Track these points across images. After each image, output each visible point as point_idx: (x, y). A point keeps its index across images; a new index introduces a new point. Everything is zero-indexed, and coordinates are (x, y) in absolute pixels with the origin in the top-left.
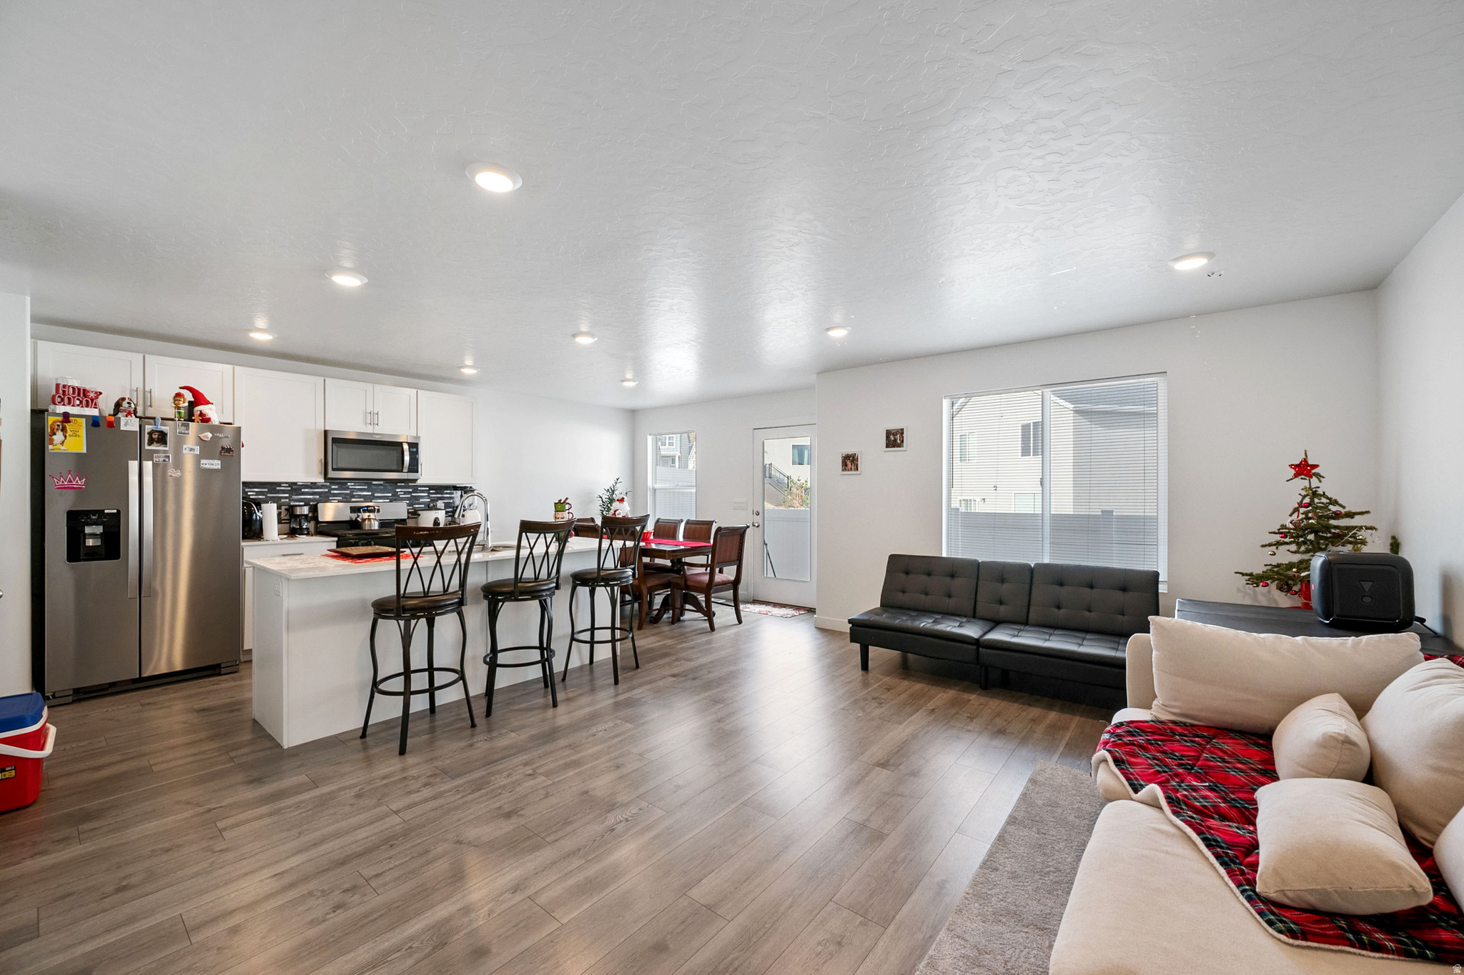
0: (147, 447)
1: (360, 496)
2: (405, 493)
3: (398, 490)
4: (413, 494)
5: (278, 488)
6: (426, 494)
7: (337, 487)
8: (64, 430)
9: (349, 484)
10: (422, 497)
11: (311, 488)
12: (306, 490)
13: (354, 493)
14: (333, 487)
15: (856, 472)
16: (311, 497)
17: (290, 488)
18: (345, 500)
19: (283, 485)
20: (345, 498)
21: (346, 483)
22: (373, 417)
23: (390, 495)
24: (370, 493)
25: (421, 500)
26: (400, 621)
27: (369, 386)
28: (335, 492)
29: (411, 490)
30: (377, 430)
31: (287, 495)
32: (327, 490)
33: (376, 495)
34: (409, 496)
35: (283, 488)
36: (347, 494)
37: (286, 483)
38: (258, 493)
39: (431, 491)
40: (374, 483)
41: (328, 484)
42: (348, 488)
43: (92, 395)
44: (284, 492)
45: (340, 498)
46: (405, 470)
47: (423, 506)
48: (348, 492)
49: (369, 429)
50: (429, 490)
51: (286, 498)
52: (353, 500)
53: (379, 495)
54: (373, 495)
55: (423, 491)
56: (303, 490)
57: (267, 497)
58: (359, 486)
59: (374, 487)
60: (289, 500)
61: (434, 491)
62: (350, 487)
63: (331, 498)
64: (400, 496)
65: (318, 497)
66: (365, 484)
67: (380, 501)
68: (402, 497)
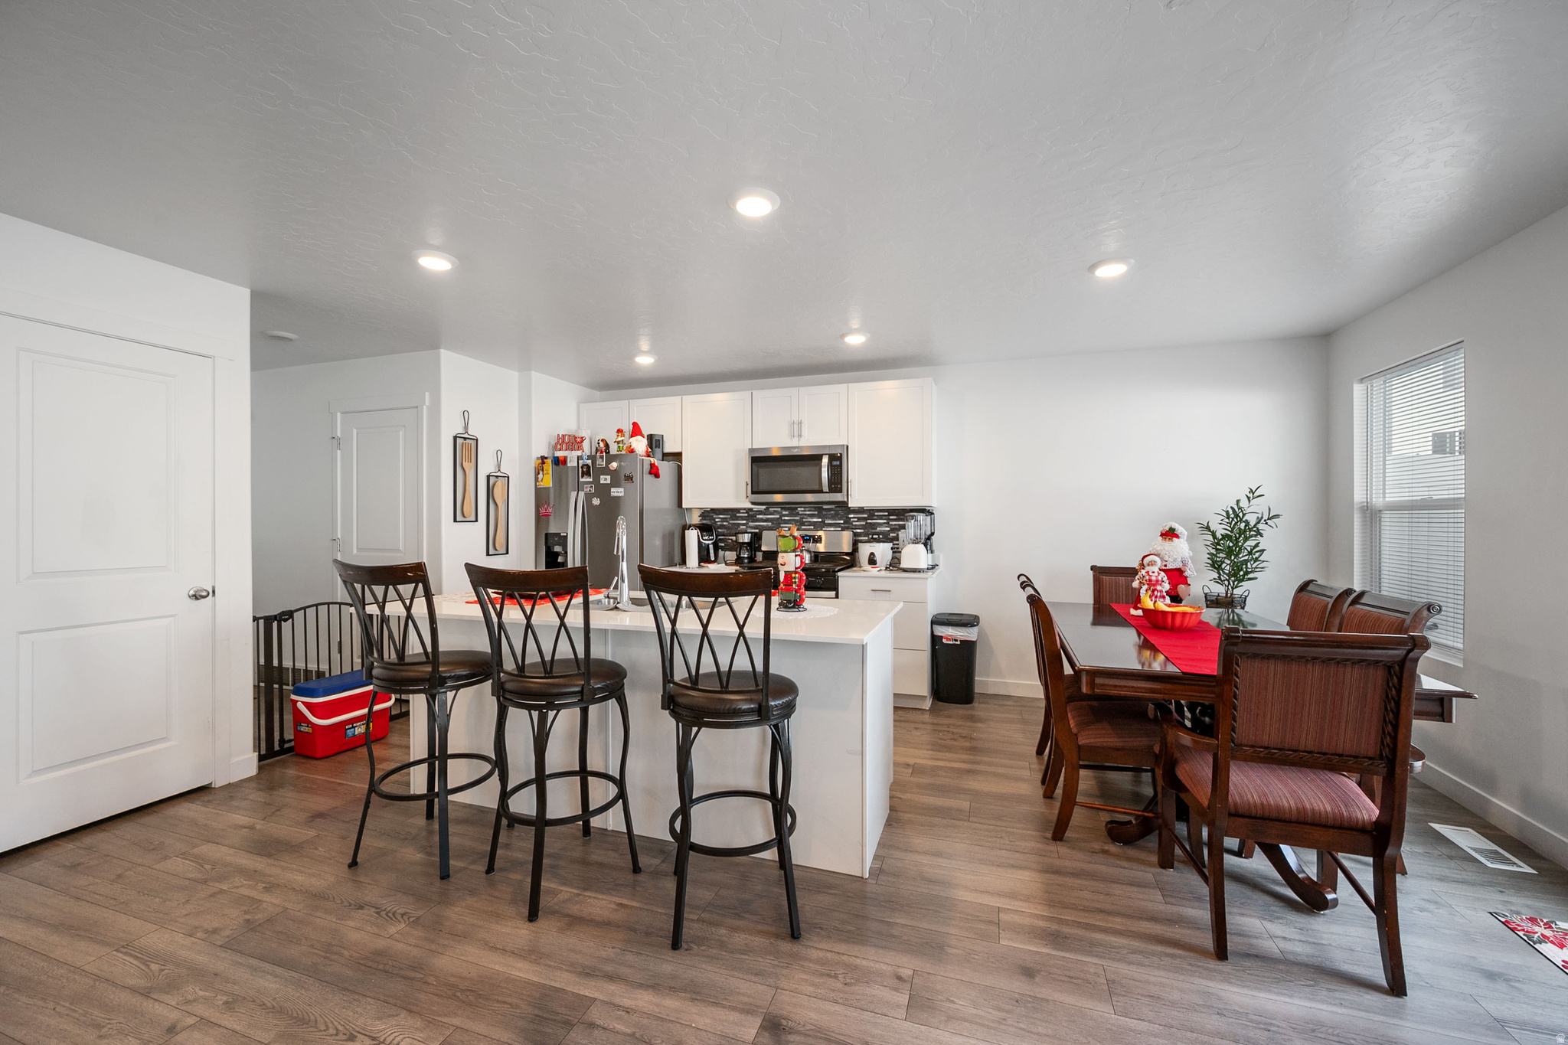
0: (581, 480)
1: (811, 523)
2: (859, 519)
3: (850, 516)
4: (868, 521)
5: (738, 515)
6: (885, 521)
7: (787, 513)
8: (543, 470)
9: (799, 509)
10: (880, 525)
11: (765, 515)
12: (761, 516)
13: (804, 520)
14: (784, 513)
17: (746, 515)
21: (797, 508)
22: (798, 426)
23: (842, 522)
24: (820, 520)
27: (793, 391)
28: (786, 518)
29: (866, 516)
30: (804, 442)
31: (745, 522)
32: (778, 516)
37: (744, 509)
38: (723, 520)
39: (891, 517)
40: (825, 507)
41: (779, 509)
42: (798, 514)
43: (579, 440)
44: (742, 518)
46: (826, 488)
48: (799, 518)
49: (794, 443)
50: (889, 515)
51: (743, 524)
52: (803, 527)
53: (830, 522)
54: (823, 522)
55: (880, 517)
56: (758, 516)
57: (729, 523)
58: (809, 511)
59: (824, 513)
60: (747, 527)
61: (895, 517)
62: (800, 513)
63: (782, 525)
64: (854, 523)
65: (770, 524)
66: (816, 509)
67: (832, 529)
68: (856, 525)
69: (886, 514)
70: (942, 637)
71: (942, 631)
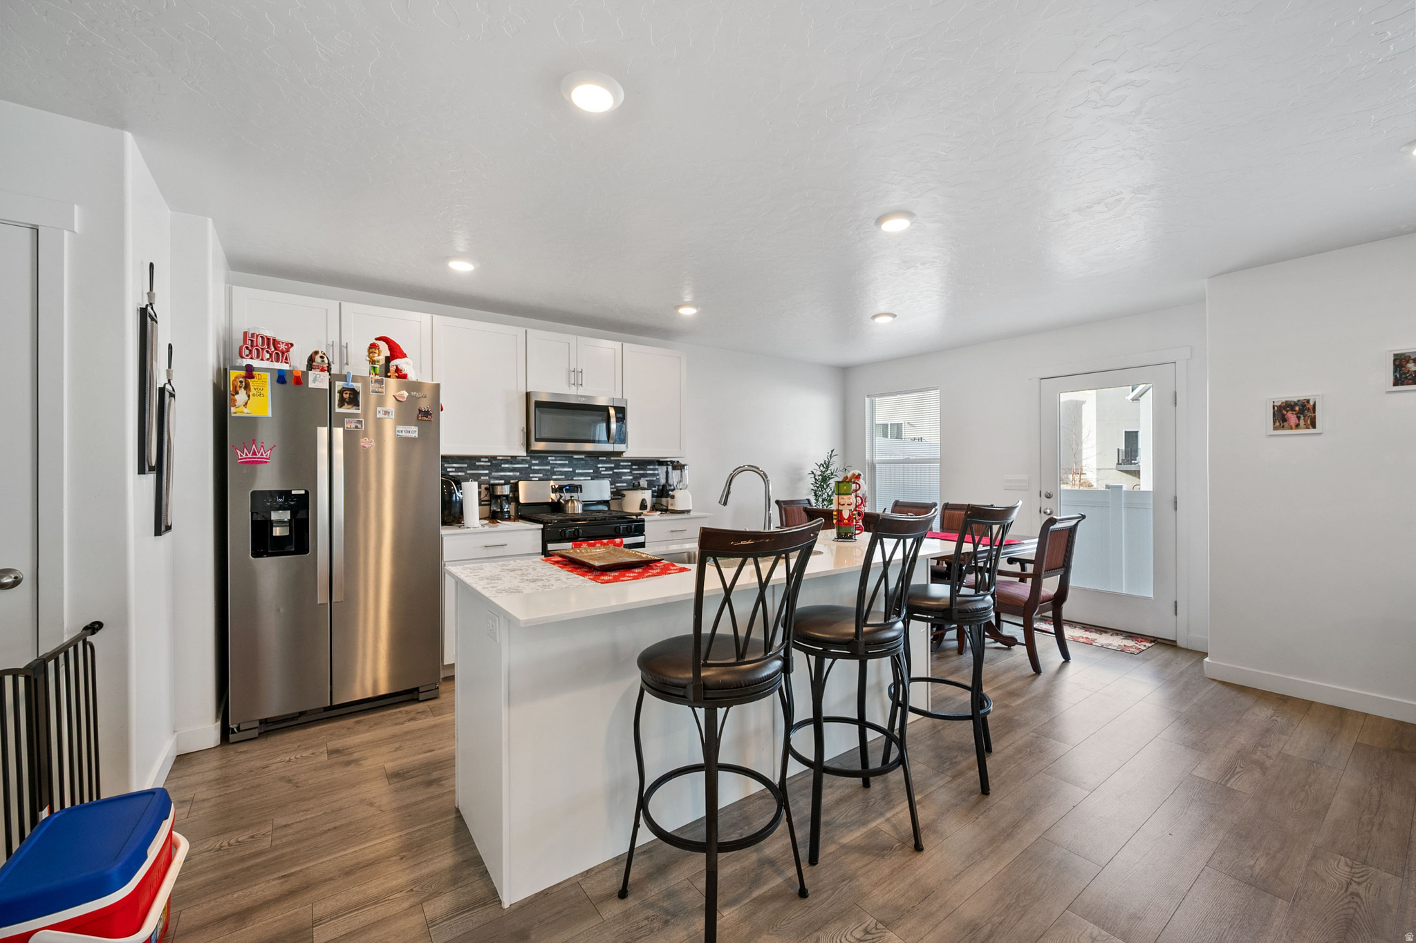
0: (338, 410)
1: (561, 473)
2: (607, 469)
3: (599, 466)
4: (615, 471)
5: (477, 463)
6: (629, 471)
7: (537, 462)
8: (247, 387)
9: (549, 458)
10: (625, 474)
11: (511, 464)
12: (506, 466)
13: (555, 470)
14: (534, 462)
15: (1311, 431)
16: (511, 474)
17: (489, 464)
18: (546, 477)
19: (482, 460)
20: (546, 475)
21: (548, 457)
22: (576, 376)
23: (592, 471)
24: (571, 470)
25: (623, 478)
26: (697, 709)
27: (572, 339)
28: (536, 468)
29: (613, 465)
30: (581, 392)
31: (487, 472)
32: (527, 466)
33: (577, 471)
34: (611, 472)
35: (482, 463)
36: (547, 470)
37: (486, 457)
38: (458, 470)
39: (634, 467)
40: (575, 457)
41: (529, 458)
42: (548, 464)
43: (282, 347)
44: (483, 468)
45: (541, 475)
46: (613, 441)
47: (625, 484)
48: (549, 468)
49: (573, 391)
50: (632, 465)
51: (485, 475)
52: (555, 477)
53: (581, 471)
54: (575, 471)
55: (625, 467)
56: (503, 466)
57: (466, 474)
58: (559, 460)
59: (575, 462)
60: (490, 478)
61: (636, 467)
62: (551, 462)
63: (531, 475)
64: (602, 473)
65: (518, 474)
66: (566, 458)
67: (582, 478)
68: (604, 474)
69: (630, 464)
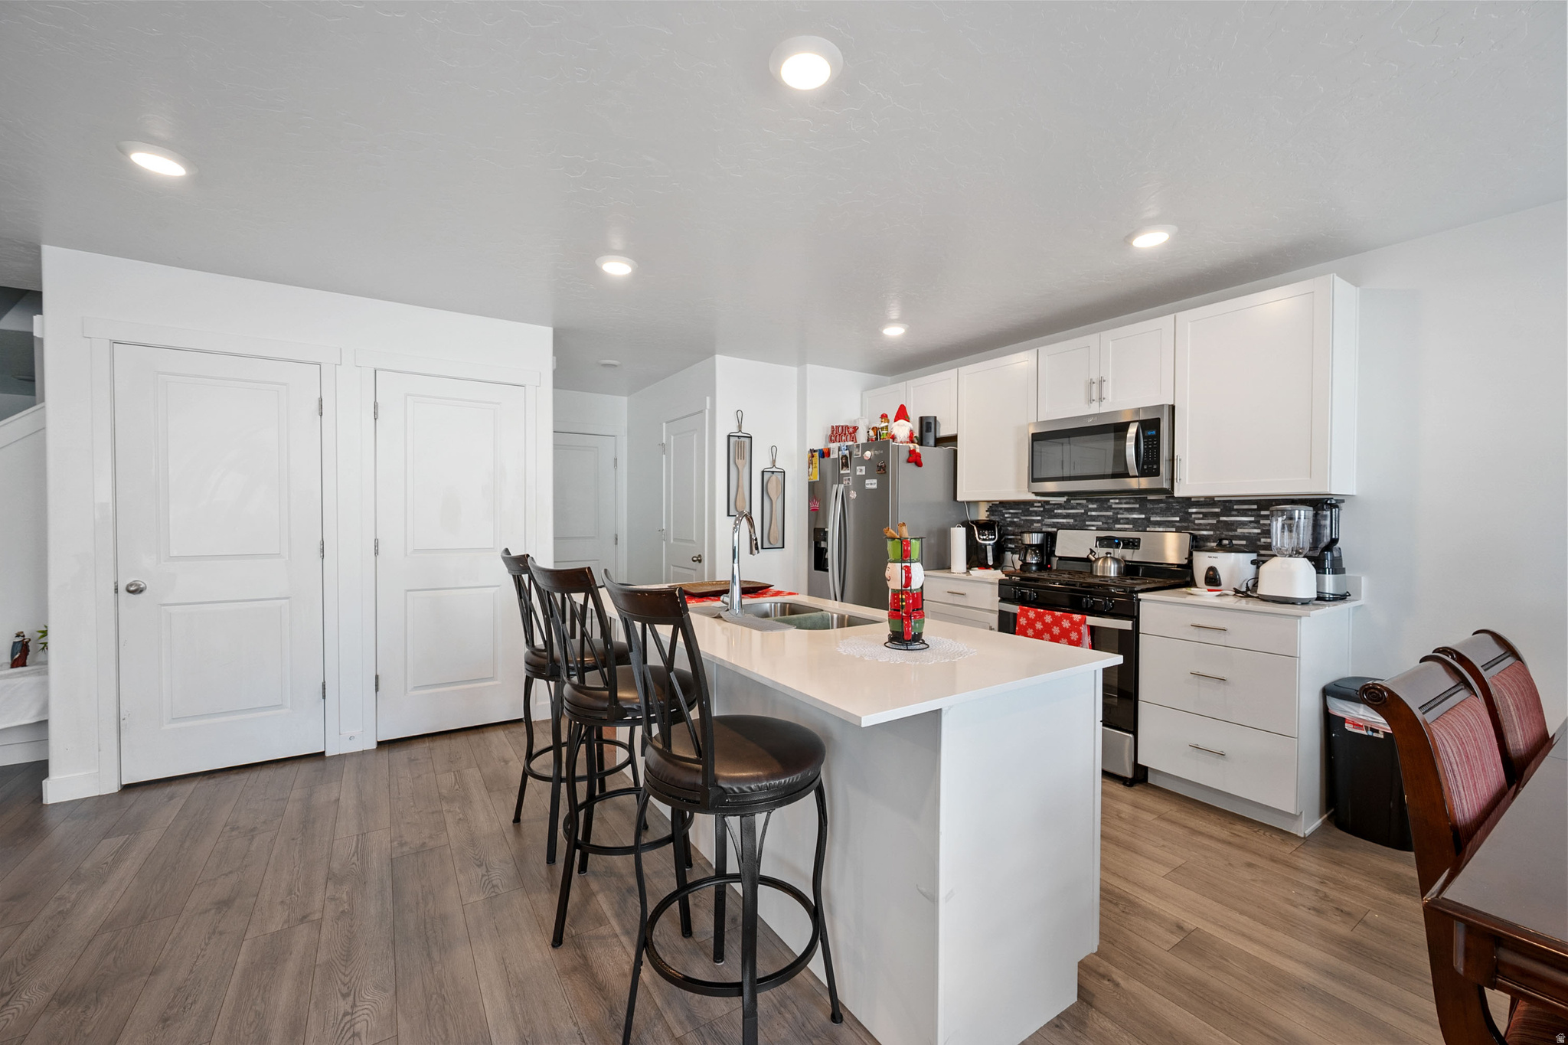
0: (842, 472)
1: (1128, 521)
2: (1205, 516)
3: (1191, 510)
4: (1222, 518)
5: (1031, 509)
6: (1252, 519)
7: (1095, 506)
8: (812, 463)
9: (1112, 501)
10: (1243, 524)
11: (1065, 509)
12: (1059, 511)
13: (1119, 516)
14: (1091, 506)
16: (1064, 521)
17: (1042, 509)
18: (1106, 526)
19: (1036, 504)
20: (1106, 523)
21: (1108, 500)
22: (1096, 387)
23: (1178, 519)
24: (1143, 516)
25: (1239, 531)
28: (1094, 513)
30: (1106, 408)
31: (1039, 518)
32: (1083, 511)
33: (1152, 519)
34: (1215, 522)
35: (1036, 509)
36: (1108, 517)
38: (1014, 515)
39: (1263, 513)
41: (1084, 502)
42: (1110, 508)
43: (851, 429)
44: (1036, 514)
45: (1100, 523)
46: (1133, 470)
47: (1244, 542)
48: (1110, 514)
49: (1095, 409)
50: (1259, 509)
51: (1038, 521)
52: (1117, 526)
53: (1158, 519)
54: (1147, 519)
55: (1244, 513)
56: (1056, 511)
57: (1021, 520)
58: (1126, 503)
59: (1149, 506)
60: (1042, 525)
62: (1114, 506)
63: (1087, 523)
64: (1197, 522)
65: (1072, 521)
66: (1136, 501)
67: (1161, 529)
68: (1200, 524)
69: (1255, 507)
70: (1343, 720)
71: (1341, 708)
